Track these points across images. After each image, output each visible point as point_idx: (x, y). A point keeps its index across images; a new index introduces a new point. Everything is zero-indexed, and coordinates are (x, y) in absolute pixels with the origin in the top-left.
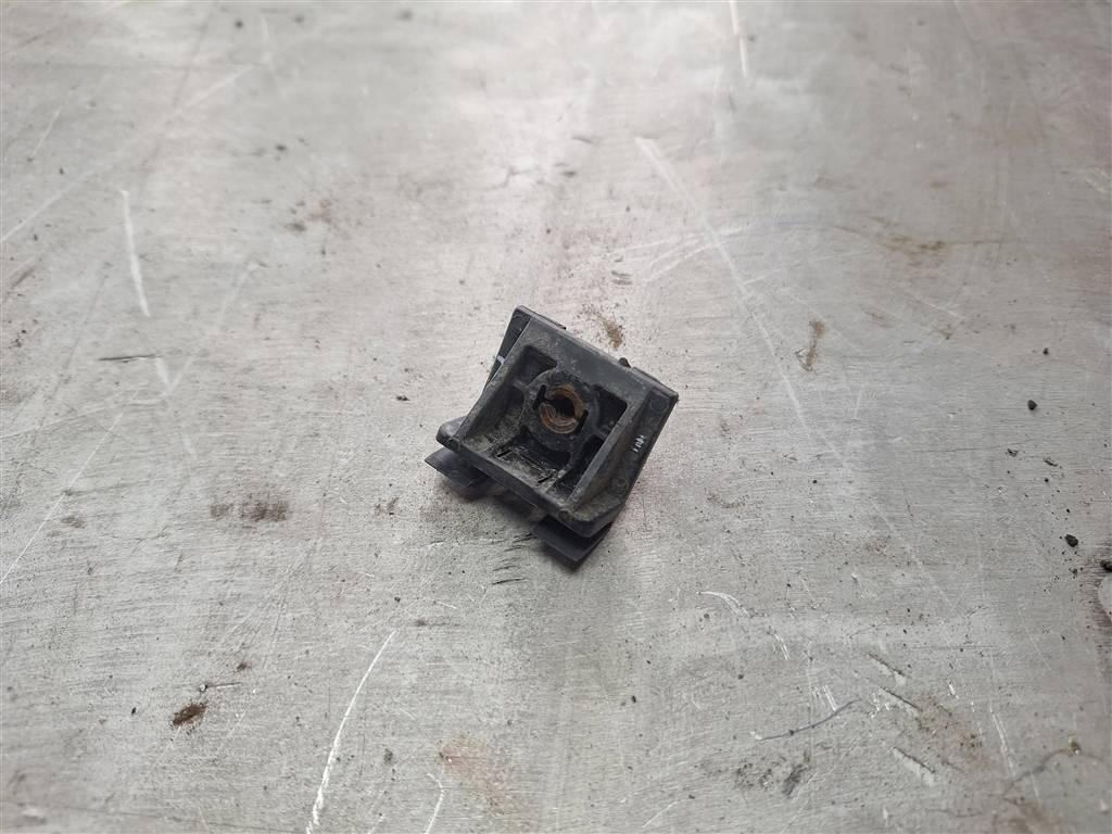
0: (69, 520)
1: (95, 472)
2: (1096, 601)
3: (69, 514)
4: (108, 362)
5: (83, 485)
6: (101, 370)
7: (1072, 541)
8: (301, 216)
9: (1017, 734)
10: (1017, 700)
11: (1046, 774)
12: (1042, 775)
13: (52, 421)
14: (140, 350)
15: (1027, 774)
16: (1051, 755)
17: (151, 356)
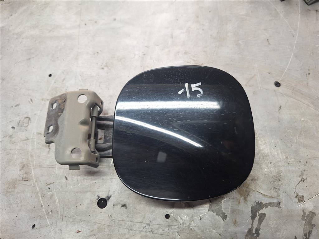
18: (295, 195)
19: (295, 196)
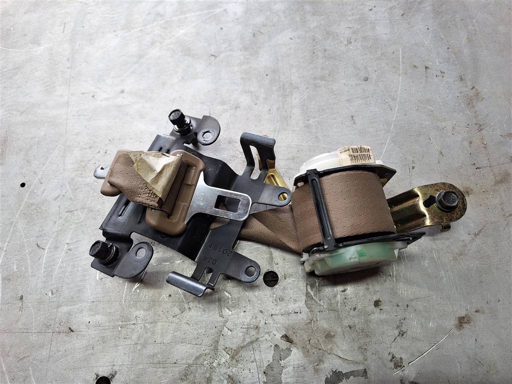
18: (390, 357)
19: (390, 359)
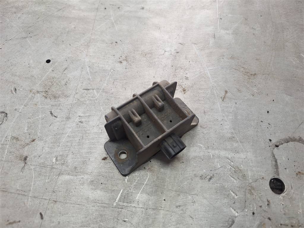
0: (80, 122)
1: (84, 113)
2: (273, 152)
3: (80, 120)
4: (85, 90)
5: (82, 115)
6: (83, 91)
7: (270, 140)
8: (121, 60)
9: (253, 175)
10: (254, 169)
11: (257, 182)
12: (256, 182)
13: (75, 102)
14: (91, 88)
15: (253, 182)
16: (259, 179)
17: (93, 89)
